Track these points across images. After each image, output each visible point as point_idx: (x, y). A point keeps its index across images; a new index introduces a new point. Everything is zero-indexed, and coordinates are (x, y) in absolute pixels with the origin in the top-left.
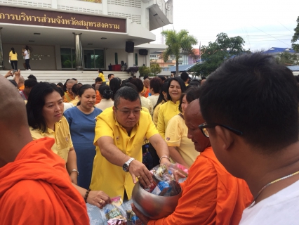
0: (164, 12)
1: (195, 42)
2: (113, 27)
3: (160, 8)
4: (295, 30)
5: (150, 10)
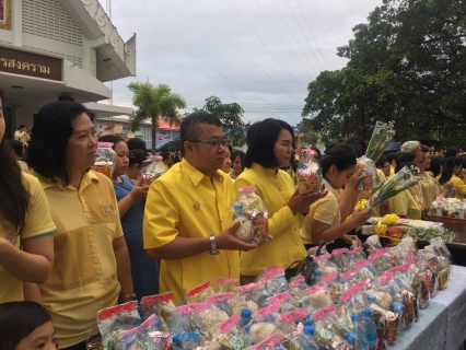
0: (122, 57)
1: (182, 104)
2: (38, 69)
3: (116, 50)
4: (306, 100)
5: (98, 51)
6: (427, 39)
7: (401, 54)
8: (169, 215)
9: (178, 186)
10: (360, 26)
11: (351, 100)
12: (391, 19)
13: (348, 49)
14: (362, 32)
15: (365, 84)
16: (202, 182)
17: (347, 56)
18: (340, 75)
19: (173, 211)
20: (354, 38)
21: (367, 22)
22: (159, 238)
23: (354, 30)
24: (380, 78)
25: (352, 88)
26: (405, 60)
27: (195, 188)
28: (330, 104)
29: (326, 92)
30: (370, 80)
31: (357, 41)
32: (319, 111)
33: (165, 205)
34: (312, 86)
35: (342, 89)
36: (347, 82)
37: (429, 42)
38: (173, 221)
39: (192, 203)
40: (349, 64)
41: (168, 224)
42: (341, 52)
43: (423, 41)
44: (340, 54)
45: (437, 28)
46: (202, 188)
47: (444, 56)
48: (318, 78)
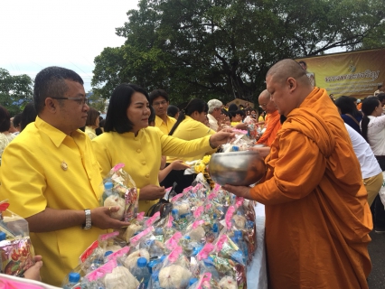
6: (182, 26)
7: (165, 36)
8: (33, 180)
9: (41, 149)
10: (132, 12)
11: (132, 72)
12: (156, 8)
13: (124, 30)
14: (134, 16)
15: (141, 59)
16: (65, 142)
17: (124, 35)
18: (120, 51)
19: (38, 175)
20: (128, 21)
21: (138, 9)
22: (27, 207)
23: (128, 14)
24: (152, 54)
25: (132, 62)
26: (168, 41)
27: (58, 149)
28: (114, 75)
29: (110, 65)
30: (145, 56)
31: (131, 24)
32: (106, 81)
33: (29, 170)
34: (97, 60)
35: (124, 63)
36: (127, 57)
37: (183, 28)
38: (40, 186)
39: (58, 164)
40: (127, 43)
41: (33, 190)
42: (119, 32)
43: (179, 27)
44: (118, 34)
45: (188, 18)
46: (65, 148)
47: (194, 40)
48: (102, 53)
